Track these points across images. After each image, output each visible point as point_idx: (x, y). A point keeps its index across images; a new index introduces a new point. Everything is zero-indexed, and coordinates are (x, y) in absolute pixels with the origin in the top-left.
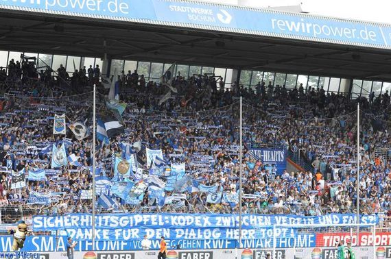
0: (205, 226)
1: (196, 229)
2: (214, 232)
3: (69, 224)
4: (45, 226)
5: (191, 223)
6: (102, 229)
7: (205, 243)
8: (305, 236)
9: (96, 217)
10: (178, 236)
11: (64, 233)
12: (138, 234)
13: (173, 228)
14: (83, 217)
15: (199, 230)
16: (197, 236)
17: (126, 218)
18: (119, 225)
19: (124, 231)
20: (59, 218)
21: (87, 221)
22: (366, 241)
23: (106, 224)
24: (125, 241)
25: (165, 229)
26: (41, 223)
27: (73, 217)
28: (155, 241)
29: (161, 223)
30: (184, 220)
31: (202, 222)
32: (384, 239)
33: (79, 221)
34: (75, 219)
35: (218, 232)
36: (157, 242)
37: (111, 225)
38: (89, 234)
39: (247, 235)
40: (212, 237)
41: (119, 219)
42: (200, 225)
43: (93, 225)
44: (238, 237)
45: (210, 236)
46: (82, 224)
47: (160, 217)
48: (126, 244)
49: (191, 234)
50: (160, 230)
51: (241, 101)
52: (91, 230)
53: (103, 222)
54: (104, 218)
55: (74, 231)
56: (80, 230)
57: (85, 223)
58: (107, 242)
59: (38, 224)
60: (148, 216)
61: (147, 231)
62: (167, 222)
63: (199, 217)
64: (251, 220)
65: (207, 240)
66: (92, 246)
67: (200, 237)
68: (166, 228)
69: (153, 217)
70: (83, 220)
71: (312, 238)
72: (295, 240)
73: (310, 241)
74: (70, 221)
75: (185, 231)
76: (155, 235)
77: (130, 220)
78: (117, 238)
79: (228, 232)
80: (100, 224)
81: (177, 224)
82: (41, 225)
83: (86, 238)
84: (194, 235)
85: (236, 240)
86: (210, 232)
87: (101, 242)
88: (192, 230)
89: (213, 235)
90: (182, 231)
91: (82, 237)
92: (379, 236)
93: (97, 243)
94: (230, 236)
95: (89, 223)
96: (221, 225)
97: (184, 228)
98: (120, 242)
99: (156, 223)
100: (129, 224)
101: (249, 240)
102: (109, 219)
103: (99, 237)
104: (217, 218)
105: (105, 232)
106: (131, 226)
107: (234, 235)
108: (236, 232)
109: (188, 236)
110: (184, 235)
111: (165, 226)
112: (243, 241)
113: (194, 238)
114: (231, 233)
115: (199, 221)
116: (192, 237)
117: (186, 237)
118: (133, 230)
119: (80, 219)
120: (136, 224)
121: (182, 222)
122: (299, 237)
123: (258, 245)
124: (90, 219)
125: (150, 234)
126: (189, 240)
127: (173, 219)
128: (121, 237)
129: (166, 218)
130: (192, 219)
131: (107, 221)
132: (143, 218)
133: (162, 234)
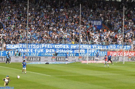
0: (67, 48)
1: (64, 49)
3: (19, 47)
4: (11, 48)
5: (62, 47)
6: (30, 49)
8: (103, 52)
9: (28, 45)
10: (57, 52)
11: (17, 50)
12: (43, 51)
13: (55, 49)
14: (24, 45)
16: (64, 52)
17: (39, 45)
18: (36, 47)
19: (38, 50)
20: (15, 45)
21: (25, 46)
22: (126, 54)
23: (32, 47)
24: (38, 53)
25: (52, 49)
26: (9, 46)
29: (51, 47)
30: (59, 46)
31: (66, 47)
32: (133, 54)
33: (22, 46)
34: (21, 45)
35: (72, 50)
36: (50, 53)
38: (25, 51)
39: (82, 52)
40: (69, 52)
41: (36, 46)
42: (65, 48)
43: (27, 47)
46: (23, 47)
47: (51, 45)
48: (39, 54)
49: (62, 51)
50: (51, 49)
52: (26, 49)
53: (31, 47)
54: (31, 45)
55: (20, 49)
56: (23, 49)
57: (24, 47)
58: (32, 53)
59: (8, 47)
60: (47, 45)
61: (46, 50)
62: (53, 47)
63: (65, 45)
64: (84, 47)
66: (27, 54)
68: (53, 49)
69: (48, 45)
70: (23, 46)
71: (106, 53)
72: (100, 53)
73: (105, 54)
74: (19, 46)
75: (60, 50)
76: (49, 51)
77: (40, 46)
78: (35, 52)
79: (75, 51)
80: (29, 47)
81: (57, 47)
82: (9, 47)
83: (25, 52)
84: (63, 51)
85: (78, 53)
86: (69, 50)
87: (30, 53)
88: (62, 50)
90: (59, 50)
91: (23, 52)
92: (131, 53)
93: (29, 54)
96: (72, 48)
98: (37, 53)
99: (49, 47)
100: (40, 47)
101: (83, 54)
102: (33, 46)
103: (29, 52)
104: (71, 46)
105: (31, 50)
106: (41, 48)
107: (77, 52)
108: (78, 51)
109: (61, 52)
110: (59, 51)
111: (53, 48)
112: (80, 54)
114: (76, 51)
115: (65, 47)
116: (62, 52)
117: (60, 52)
118: (41, 49)
119: (23, 45)
120: (42, 48)
122: (101, 52)
123: (86, 55)
124: (26, 45)
125: (47, 51)
126: (61, 53)
127: (56, 46)
128: (37, 51)
129: (53, 45)
130: (62, 46)
131: (32, 46)
132: (45, 45)
133: (52, 51)
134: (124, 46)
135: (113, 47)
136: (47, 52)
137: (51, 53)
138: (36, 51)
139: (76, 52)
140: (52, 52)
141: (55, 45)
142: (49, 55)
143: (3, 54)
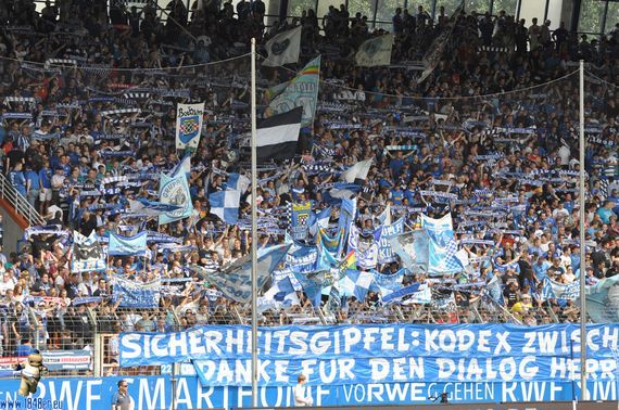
0: (498, 352)
1: (482, 359)
2: (523, 363)
3: (201, 350)
4: (147, 355)
5: (469, 345)
6: (273, 360)
7: (505, 390)
9: (259, 334)
10: (443, 375)
11: (189, 370)
12: (352, 371)
13: (430, 358)
14: (230, 332)
15: (489, 362)
16: (484, 375)
17: (326, 334)
18: (309, 350)
19: (322, 364)
20: (178, 335)
21: (239, 341)
23: (281, 349)
24: (324, 387)
25: (412, 360)
26: (137, 347)
27: (210, 333)
28: (392, 385)
29: (403, 347)
30: (454, 339)
31: (494, 343)
33: (223, 343)
34: (213, 338)
35: (533, 364)
36: (397, 386)
37: (292, 351)
38: (244, 372)
39: (599, 373)
40: (518, 376)
41: (309, 337)
42: (489, 350)
43: (254, 350)
44: (578, 376)
45: (513, 373)
46: (229, 349)
47: (402, 331)
48: (327, 392)
49: (471, 370)
50: (403, 361)
51: (582, 69)
52: (249, 362)
53: (275, 345)
54: (276, 335)
55: (211, 364)
56: (224, 364)
57: (235, 347)
58: (285, 388)
59: (133, 351)
60: (376, 330)
61: (374, 363)
62: (417, 343)
63: (488, 333)
64: (606, 339)
65: (509, 384)
66: (251, 398)
67: (491, 375)
68: (416, 357)
69: (386, 333)
70: (230, 340)
74: (203, 344)
75: (457, 363)
76: (392, 373)
77: (332, 339)
79: (554, 366)
80: (268, 348)
81: (436, 348)
82: (137, 353)
83: (238, 380)
84: (479, 371)
85: (573, 383)
86: (513, 366)
87: (272, 389)
88: (473, 362)
89: (522, 373)
90: (451, 363)
91: (230, 379)
93: (263, 391)
94: (558, 372)
95: (245, 346)
96: (534, 350)
97: (456, 357)
98: (314, 388)
99: (392, 347)
100: (331, 350)
101: (605, 384)
102: (287, 338)
103: (267, 378)
104: (527, 335)
105: (281, 367)
106: (337, 351)
107: (567, 372)
108: (573, 366)
109: (465, 374)
110: (456, 373)
111: (411, 354)
112: (590, 384)
113: (478, 378)
114: (562, 367)
115: (486, 342)
116: (474, 376)
117: (460, 378)
118: (341, 362)
119: (225, 337)
120: (347, 350)
121: (447, 342)
124: (245, 338)
125: (379, 370)
126: (469, 383)
127: (430, 336)
128: (316, 376)
129: (415, 334)
130: (472, 335)
131: (282, 343)
132: (363, 336)
133: (407, 372)
136: (377, 375)
137: (402, 384)
138: (311, 371)
139: (562, 376)
140: (412, 376)
141: (427, 331)
142: (392, 397)
143: (98, 397)
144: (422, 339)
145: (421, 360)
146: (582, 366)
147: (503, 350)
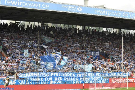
1: (71, 77)
2: (76, 78)
3: (31, 76)
4: (23, 77)
5: (69, 76)
7: (74, 82)
8: (106, 80)
9: (39, 74)
10: (65, 80)
11: (29, 79)
12: (52, 79)
13: (63, 77)
14: (35, 73)
16: (71, 80)
17: (48, 74)
18: (46, 76)
19: (48, 78)
20: (27, 74)
22: (125, 81)
23: (42, 76)
30: (67, 75)
31: (72, 75)
32: (131, 80)
33: (34, 75)
34: (32, 74)
35: (78, 78)
36: (58, 81)
37: (44, 76)
39: (87, 79)
40: (76, 80)
41: (46, 74)
42: (72, 76)
47: (59, 73)
48: (48, 82)
49: (69, 79)
50: (59, 78)
51: (85, 36)
52: (37, 78)
55: (32, 78)
56: (34, 78)
58: (42, 82)
60: (55, 73)
61: (55, 78)
64: (88, 75)
66: (38, 83)
69: (57, 74)
71: (108, 80)
72: (102, 81)
73: (107, 81)
75: (67, 78)
76: (58, 79)
77: (49, 75)
78: (45, 80)
80: (40, 76)
81: (64, 76)
82: (21, 76)
83: (36, 80)
84: (70, 79)
85: (83, 81)
87: (40, 82)
88: (69, 78)
90: (66, 78)
91: (34, 80)
92: (129, 79)
93: (39, 82)
96: (78, 76)
98: (46, 82)
99: (58, 76)
100: (49, 76)
101: (88, 81)
102: (43, 74)
103: (40, 80)
104: (77, 74)
105: (42, 79)
107: (83, 79)
110: (67, 79)
112: (86, 81)
114: (82, 79)
118: (50, 78)
120: (52, 76)
122: (104, 80)
123: (90, 82)
124: (37, 74)
126: (69, 81)
127: (63, 74)
128: (47, 80)
129: (61, 74)
130: (69, 74)
131: (42, 75)
134: (123, 74)
135: (114, 74)
136: (56, 80)
137: (59, 81)
139: (82, 80)
140: (60, 80)
142: (58, 83)
144: (62, 75)
145: (62, 78)
146: (85, 78)
147: (74, 76)
